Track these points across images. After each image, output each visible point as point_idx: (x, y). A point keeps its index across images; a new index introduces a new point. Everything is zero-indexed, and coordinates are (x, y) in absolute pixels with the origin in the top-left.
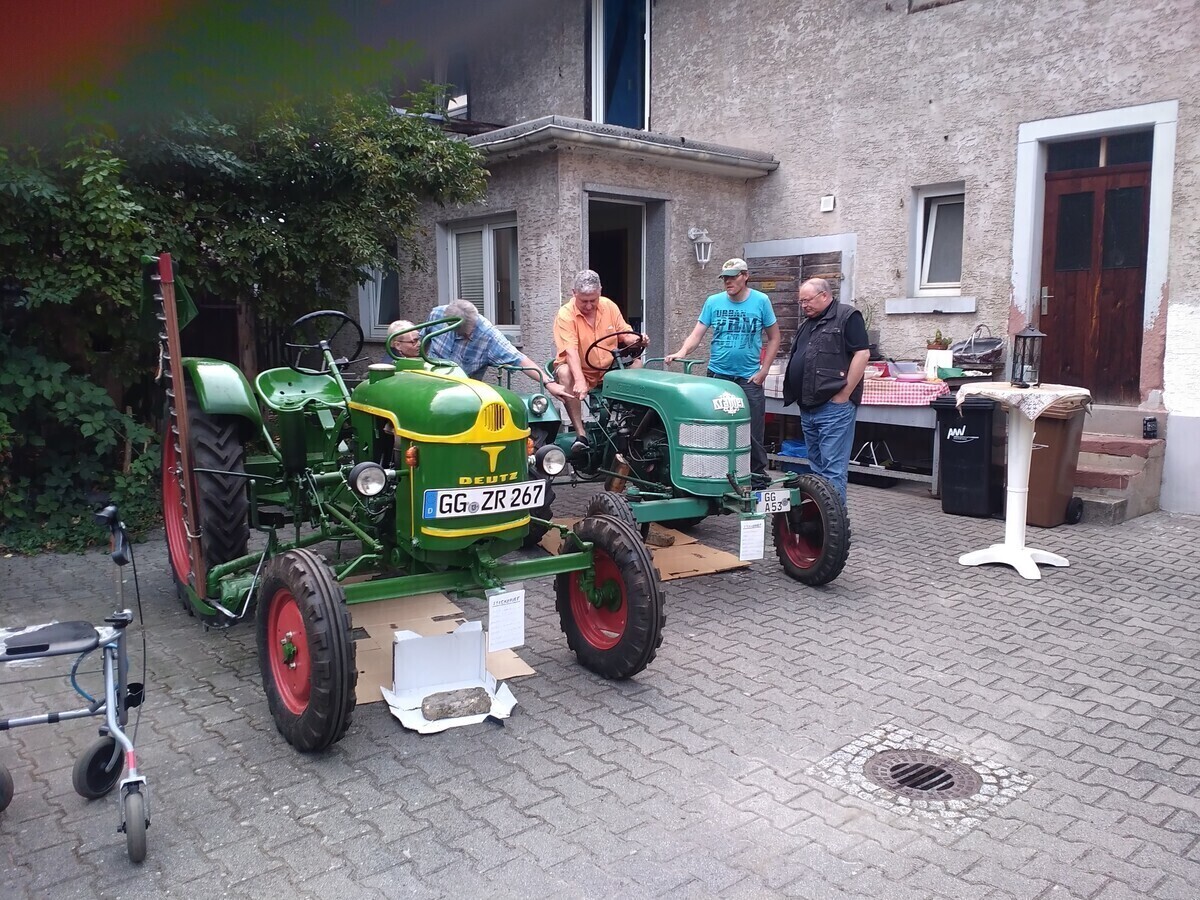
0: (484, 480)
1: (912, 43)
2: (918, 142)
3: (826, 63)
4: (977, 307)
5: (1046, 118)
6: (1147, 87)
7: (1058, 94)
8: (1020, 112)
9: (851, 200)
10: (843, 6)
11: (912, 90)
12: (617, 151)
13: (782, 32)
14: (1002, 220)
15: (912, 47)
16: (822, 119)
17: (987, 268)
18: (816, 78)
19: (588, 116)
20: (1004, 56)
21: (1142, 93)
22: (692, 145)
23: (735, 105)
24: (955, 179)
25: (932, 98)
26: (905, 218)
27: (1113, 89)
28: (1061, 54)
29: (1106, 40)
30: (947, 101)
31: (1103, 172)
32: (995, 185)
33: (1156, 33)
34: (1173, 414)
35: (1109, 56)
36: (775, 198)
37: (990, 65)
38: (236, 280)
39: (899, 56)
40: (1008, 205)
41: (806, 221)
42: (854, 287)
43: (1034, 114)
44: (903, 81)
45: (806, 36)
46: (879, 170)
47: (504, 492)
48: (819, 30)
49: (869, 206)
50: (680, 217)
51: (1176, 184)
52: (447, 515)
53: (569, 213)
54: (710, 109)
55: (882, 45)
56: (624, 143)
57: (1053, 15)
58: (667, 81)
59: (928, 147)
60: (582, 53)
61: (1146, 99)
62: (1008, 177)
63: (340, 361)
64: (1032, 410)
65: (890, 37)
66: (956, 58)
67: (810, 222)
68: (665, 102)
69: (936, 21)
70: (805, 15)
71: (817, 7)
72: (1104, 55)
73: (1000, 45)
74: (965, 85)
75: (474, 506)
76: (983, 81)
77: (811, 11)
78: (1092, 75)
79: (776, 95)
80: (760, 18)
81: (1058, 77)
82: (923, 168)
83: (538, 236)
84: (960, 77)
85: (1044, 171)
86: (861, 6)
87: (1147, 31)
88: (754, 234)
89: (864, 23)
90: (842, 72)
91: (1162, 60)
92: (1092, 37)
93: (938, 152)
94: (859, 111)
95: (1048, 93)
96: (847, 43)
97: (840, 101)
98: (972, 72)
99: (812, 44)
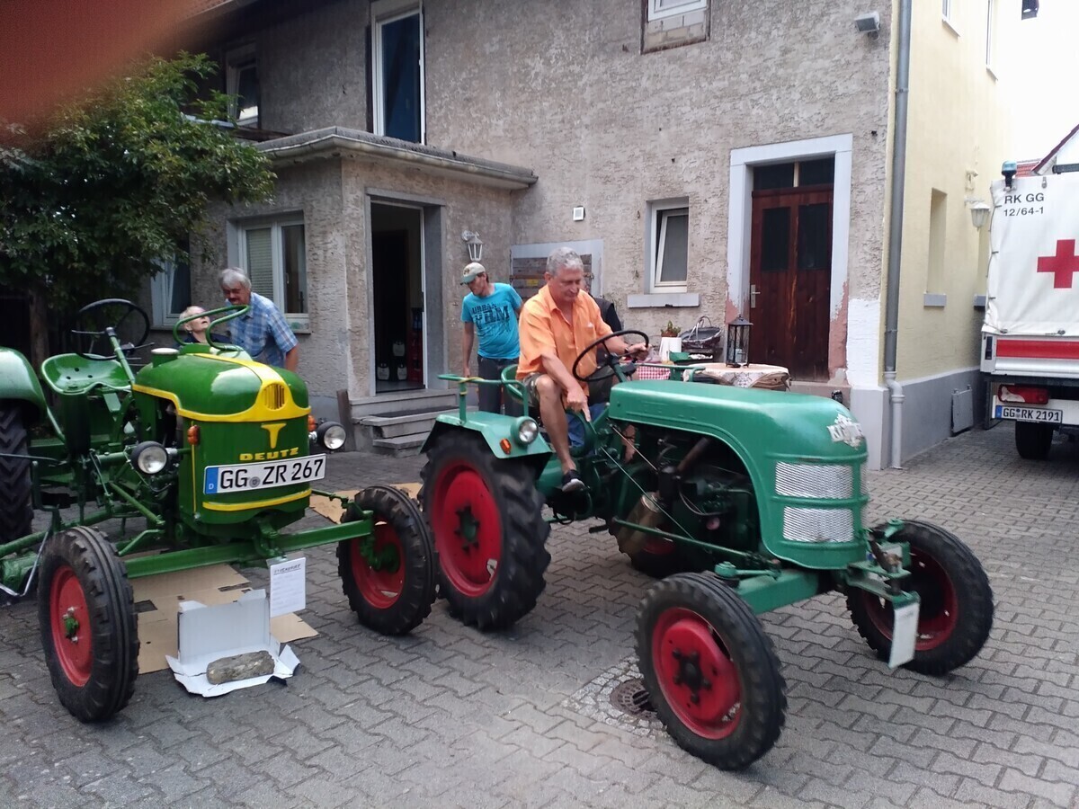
0: (265, 456)
1: (645, 79)
2: (651, 163)
3: (574, 93)
4: (700, 302)
5: (751, 146)
6: (829, 122)
7: (761, 126)
8: (731, 140)
9: (598, 211)
10: (588, 46)
11: (645, 119)
12: (396, 160)
13: (538, 65)
14: (718, 229)
15: (645, 83)
16: (573, 141)
17: (708, 270)
18: (567, 106)
19: (370, 129)
20: (718, 93)
21: (825, 126)
22: (462, 159)
23: (499, 126)
24: (681, 195)
25: (661, 126)
26: (641, 227)
27: (803, 123)
28: (762, 93)
29: (797, 83)
30: (674, 129)
31: (796, 191)
32: (712, 201)
33: (834, 79)
34: (854, 388)
35: (800, 96)
36: (535, 208)
37: (707, 100)
38: (25, 271)
39: (634, 89)
40: (723, 217)
41: (561, 228)
42: (602, 285)
43: (742, 142)
44: (638, 111)
45: (558, 70)
46: (619, 186)
47: (285, 466)
48: (568, 65)
49: (613, 216)
50: (454, 221)
51: (853, 201)
52: (229, 490)
53: (352, 214)
54: (478, 128)
55: (621, 80)
56: (402, 154)
57: (756, 61)
58: (439, 102)
59: (659, 167)
60: (363, 74)
61: (829, 132)
62: (723, 194)
63: (126, 347)
65: (627, 73)
66: (679, 93)
67: (565, 229)
68: (438, 121)
69: (663, 62)
70: (556, 51)
71: (566, 45)
72: (796, 95)
73: (715, 84)
74: (687, 116)
75: (255, 481)
76: (702, 114)
77: (562, 48)
78: (787, 111)
79: (534, 119)
80: (518, 52)
81: (760, 112)
82: (655, 185)
83: (324, 233)
84: (684, 109)
85: (751, 189)
86: (602, 46)
87: (828, 77)
88: (518, 238)
89: (605, 61)
90: (588, 102)
91: (839, 101)
92: (786, 80)
93: (667, 172)
94: (603, 135)
95: (753, 125)
96: (591, 77)
97: (587, 127)
98: (693, 105)
99: (563, 77)
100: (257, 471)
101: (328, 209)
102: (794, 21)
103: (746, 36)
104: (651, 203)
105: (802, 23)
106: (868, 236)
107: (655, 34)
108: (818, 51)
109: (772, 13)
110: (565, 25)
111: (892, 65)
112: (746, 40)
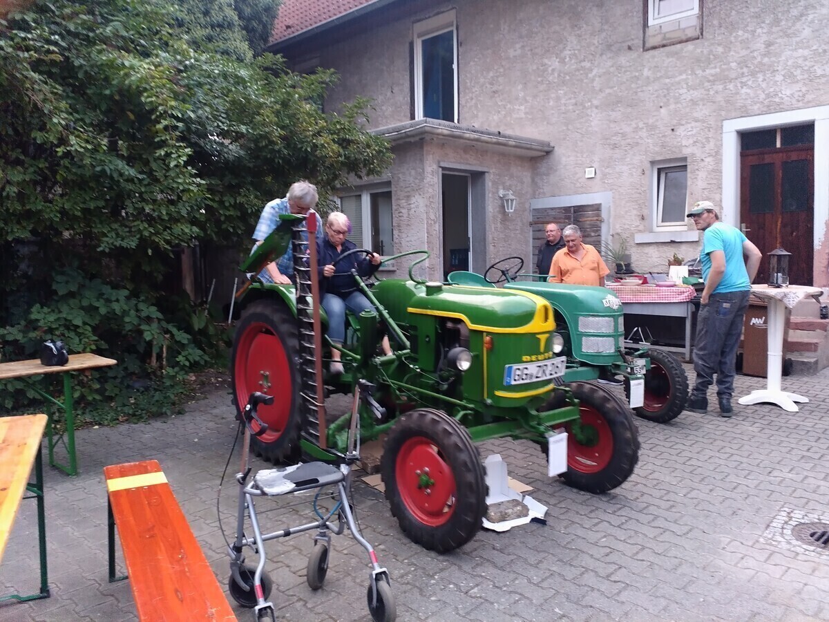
0: (537, 358)
1: (646, 70)
2: (653, 133)
3: (585, 83)
5: (741, 117)
6: (809, 97)
7: (749, 101)
8: (723, 113)
9: (607, 170)
10: (597, 47)
11: (647, 99)
13: (554, 63)
14: (714, 181)
15: (646, 72)
16: (584, 119)
18: (580, 93)
19: (413, 117)
20: (711, 78)
21: (806, 100)
22: (504, 137)
23: (521, 110)
24: (680, 156)
25: (662, 104)
26: (645, 181)
27: (786, 98)
28: (749, 77)
29: (780, 68)
30: (672, 107)
31: (779, 151)
32: (707, 160)
33: (813, 64)
36: (552, 170)
37: (701, 84)
39: (638, 78)
40: (717, 172)
41: (575, 184)
42: (611, 227)
43: (733, 114)
44: (640, 94)
45: (572, 66)
46: (626, 151)
47: (546, 365)
48: (581, 62)
49: (620, 174)
50: (494, 183)
52: (518, 382)
53: (430, 182)
54: (503, 113)
55: (625, 71)
57: (744, 52)
58: (470, 95)
59: (661, 135)
60: (408, 77)
61: (808, 105)
62: (717, 154)
64: (791, 302)
65: (630, 66)
66: (677, 79)
67: (578, 185)
68: (469, 109)
69: (662, 56)
70: (570, 53)
71: (579, 47)
72: (779, 78)
73: (708, 71)
74: (683, 97)
75: (531, 376)
76: (696, 94)
77: (574, 50)
78: (772, 90)
79: (551, 104)
80: (537, 54)
81: (748, 91)
82: (657, 149)
83: (408, 197)
84: (681, 91)
85: (739, 150)
86: (609, 47)
87: (807, 63)
88: (537, 193)
89: (612, 58)
90: (597, 89)
91: (818, 81)
92: (770, 66)
93: (667, 139)
94: (611, 113)
95: (742, 101)
96: (601, 70)
97: (597, 107)
99: (575, 71)
100: (532, 369)
101: (412, 179)
102: (777, 22)
103: (734, 34)
104: (653, 163)
105: (783, 23)
107: (654, 36)
108: (797, 43)
109: (757, 16)
110: (578, 32)
112: (735, 37)
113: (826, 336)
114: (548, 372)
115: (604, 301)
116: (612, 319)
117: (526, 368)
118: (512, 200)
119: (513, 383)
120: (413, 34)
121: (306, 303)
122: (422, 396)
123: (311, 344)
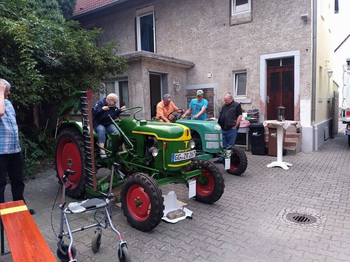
0: (184, 150)
1: (231, 34)
2: (234, 59)
3: (207, 38)
4: (251, 101)
5: (267, 54)
6: (292, 47)
7: (270, 48)
8: (260, 52)
9: (216, 74)
10: (212, 24)
11: (231, 46)
13: (194, 30)
14: (257, 79)
15: (231, 35)
16: (207, 53)
17: (254, 92)
18: (205, 42)
19: (136, 50)
20: (256, 38)
21: (291, 48)
22: (175, 59)
23: (181, 49)
24: (244, 69)
25: (237, 48)
26: (231, 79)
27: (284, 47)
28: (270, 38)
29: (281, 35)
30: (241, 49)
31: (281, 67)
32: (254, 71)
33: (293, 33)
34: (303, 127)
35: (282, 39)
36: (194, 74)
37: (252, 40)
39: (227, 37)
40: (258, 75)
41: (203, 80)
42: (218, 97)
43: (264, 53)
44: (229, 43)
45: (202, 31)
46: (223, 66)
47: (188, 153)
48: (205, 29)
49: (221, 76)
50: (171, 78)
51: (301, 70)
52: (177, 161)
54: (174, 49)
55: (223, 34)
57: (268, 28)
58: (161, 41)
59: (236, 60)
60: (134, 32)
61: (292, 49)
62: (258, 68)
64: (286, 127)
65: (225, 32)
66: (243, 38)
67: (205, 80)
68: (160, 47)
69: (237, 28)
70: (201, 25)
71: (204, 23)
72: (281, 39)
73: (254, 35)
74: (245, 45)
75: (182, 158)
76: (250, 44)
78: (278, 43)
79: (193, 46)
80: (188, 26)
81: (270, 44)
82: (235, 66)
83: (135, 84)
84: (244, 43)
85: (267, 67)
86: (216, 24)
87: (291, 33)
88: (189, 83)
89: (217, 28)
90: (212, 41)
91: (296, 40)
92: (278, 34)
93: (239, 62)
94: (217, 51)
95: (267, 47)
96: (213, 33)
97: (211, 48)
98: (247, 42)
99: (203, 33)
100: (182, 155)
101: (136, 76)
102: (280, 16)
103: (264, 21)
105: (283, 17)
106: (306, 81)
107: (234, 20)
108: (288, 25)
109: (273, 14)
110: (203, 17)
111: (312, 30)
112: (264, 22)
113: (299, 140)
114: (188, 156)
115: (215, 127)
116: (217, 134)
117: (180, 155)
118: (179, 86)
119: (175, 161)
120: (136, 14)
121: (87, 129)
122: (138, 168)
123: (90, 147)
